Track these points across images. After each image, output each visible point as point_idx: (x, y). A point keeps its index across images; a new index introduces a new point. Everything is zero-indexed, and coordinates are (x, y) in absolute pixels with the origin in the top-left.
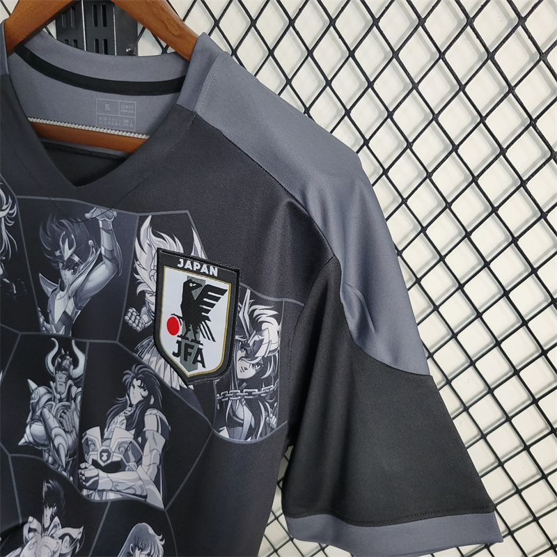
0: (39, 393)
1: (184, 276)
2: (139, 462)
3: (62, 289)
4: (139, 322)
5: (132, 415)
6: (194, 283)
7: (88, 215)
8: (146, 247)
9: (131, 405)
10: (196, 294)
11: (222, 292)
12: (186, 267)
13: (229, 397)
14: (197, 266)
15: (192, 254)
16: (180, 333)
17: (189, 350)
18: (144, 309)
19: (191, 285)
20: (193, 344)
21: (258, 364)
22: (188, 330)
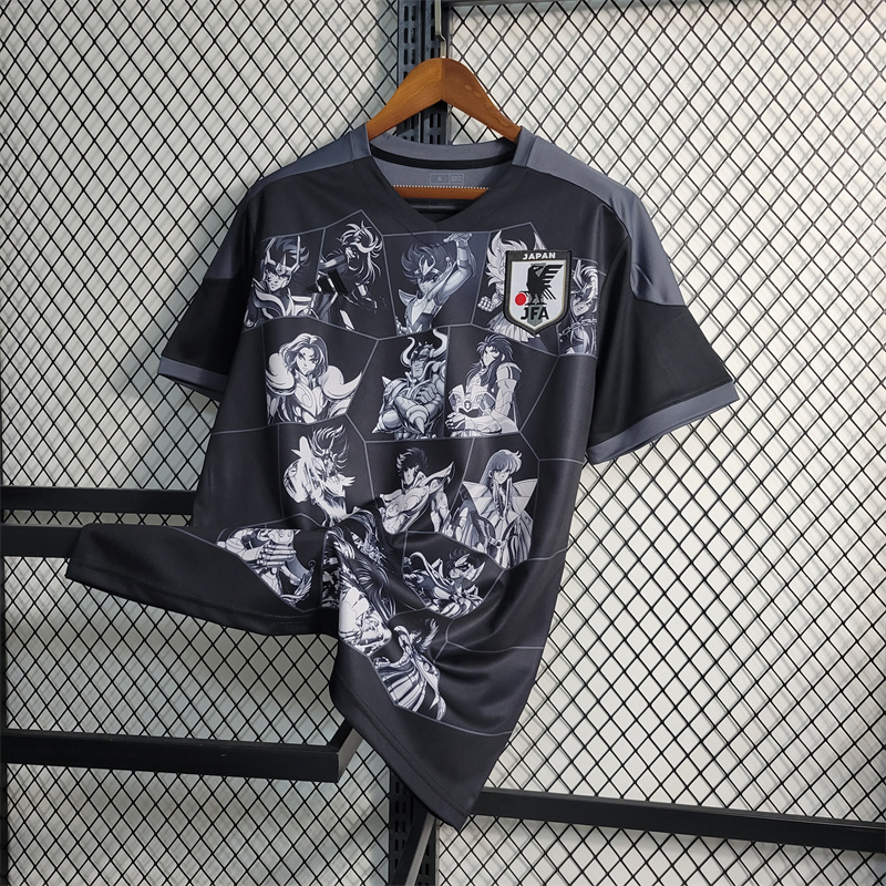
0: (392, 386)
2: (493, 407)
3: (420, 297)
4: (491, 305)
5: (486, 374)
6: (536, 267)
7: (445, 240)
8: (496, 252)
9: (485, 367)
10: (538, 273)
11: (560, 267)
12: (530, 258)
13: (571, 330)
15: (535, 249)
16: (527, 302)
17: (535, 311)
18: (495, 295)
19: (534, 269)
20: (538, 306)
21: (589, 304)
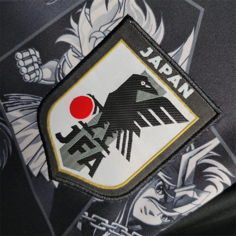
1: (140, 68)
4: (34, 71)
6: (148, 83)
10: (142, 96)
11: (180, 118)
12: (150, 61)
13: (107, 229)
14: (167, 69)
15: (171, 54)
16: (86, 121)
17: (85, 146)
18: (53, 64)
19: (143, 83)
20: (95, 143)
21: (170, 218)
22: (100, 124)
